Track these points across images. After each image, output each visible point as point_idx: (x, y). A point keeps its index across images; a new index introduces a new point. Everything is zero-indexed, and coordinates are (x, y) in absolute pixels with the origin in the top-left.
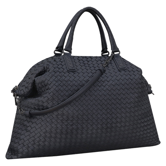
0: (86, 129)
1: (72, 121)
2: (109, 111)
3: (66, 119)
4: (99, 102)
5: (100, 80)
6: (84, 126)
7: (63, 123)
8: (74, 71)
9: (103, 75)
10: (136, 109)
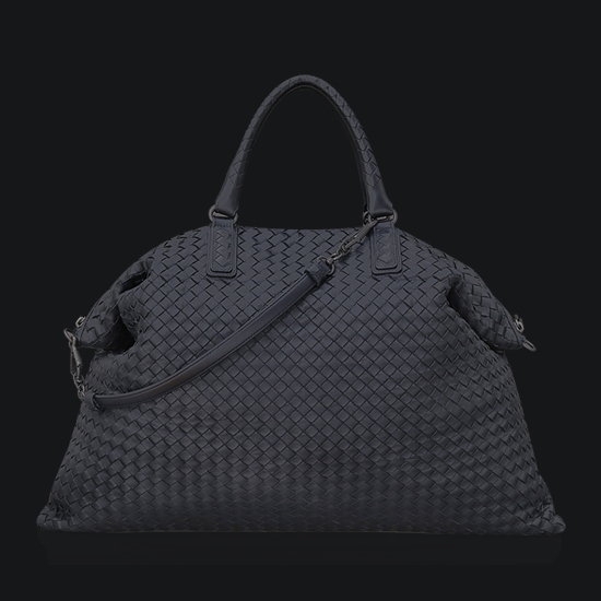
0: (256, 456)
1: (211, 429)
2: (328, 402)
3: (193, 424)
4: (297, 373)
5: (306, 304)
6: (249, 446)
7: (186, 434)
8: (225, 277)
9: (319, 291)
10: (424, 399)
